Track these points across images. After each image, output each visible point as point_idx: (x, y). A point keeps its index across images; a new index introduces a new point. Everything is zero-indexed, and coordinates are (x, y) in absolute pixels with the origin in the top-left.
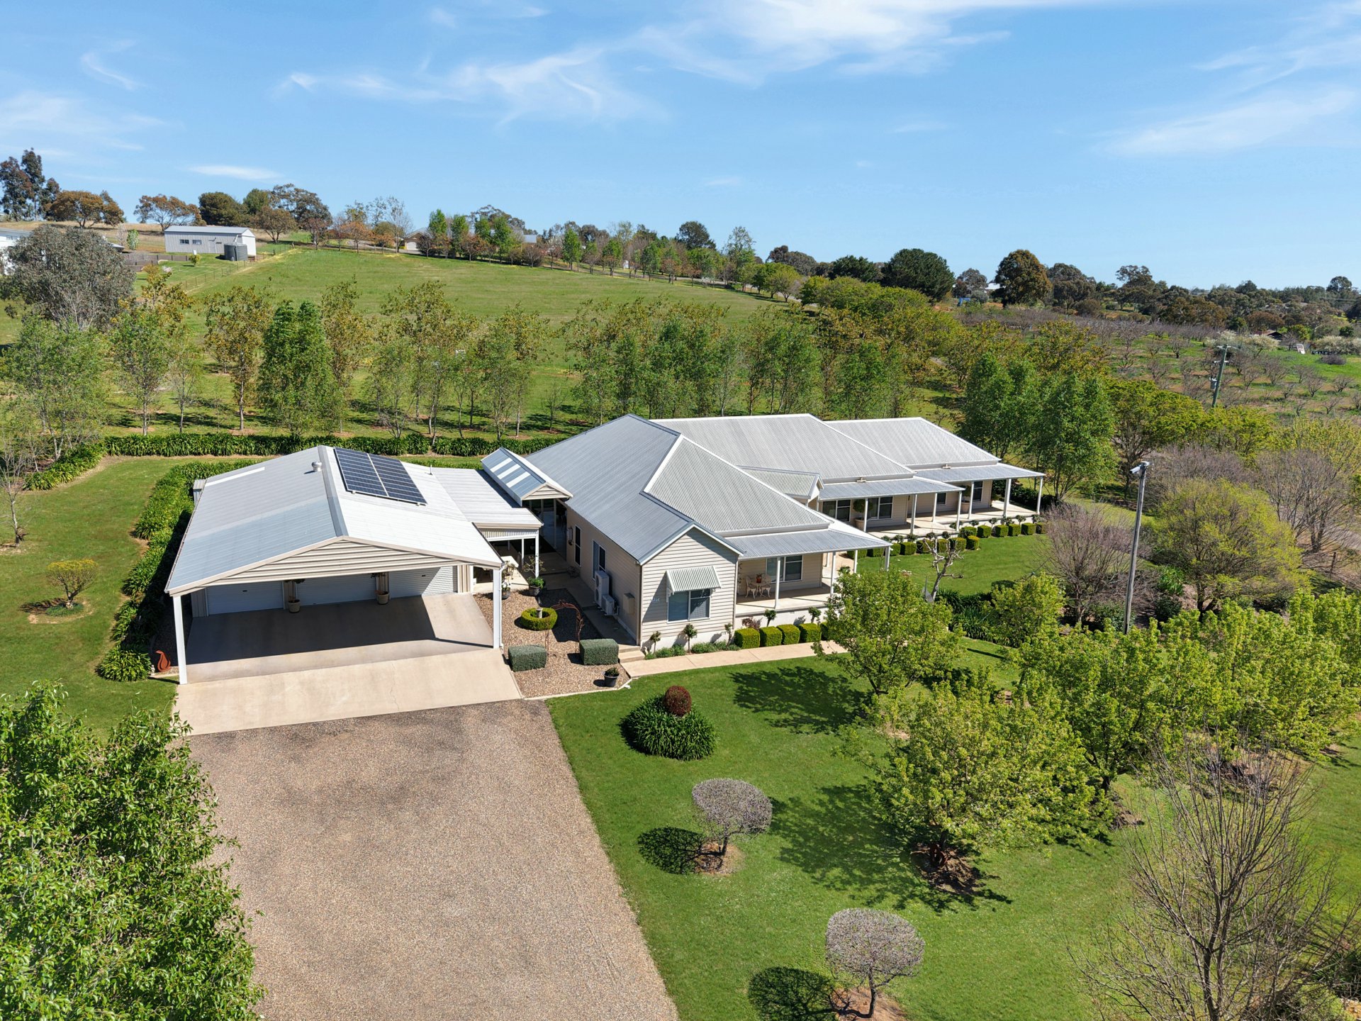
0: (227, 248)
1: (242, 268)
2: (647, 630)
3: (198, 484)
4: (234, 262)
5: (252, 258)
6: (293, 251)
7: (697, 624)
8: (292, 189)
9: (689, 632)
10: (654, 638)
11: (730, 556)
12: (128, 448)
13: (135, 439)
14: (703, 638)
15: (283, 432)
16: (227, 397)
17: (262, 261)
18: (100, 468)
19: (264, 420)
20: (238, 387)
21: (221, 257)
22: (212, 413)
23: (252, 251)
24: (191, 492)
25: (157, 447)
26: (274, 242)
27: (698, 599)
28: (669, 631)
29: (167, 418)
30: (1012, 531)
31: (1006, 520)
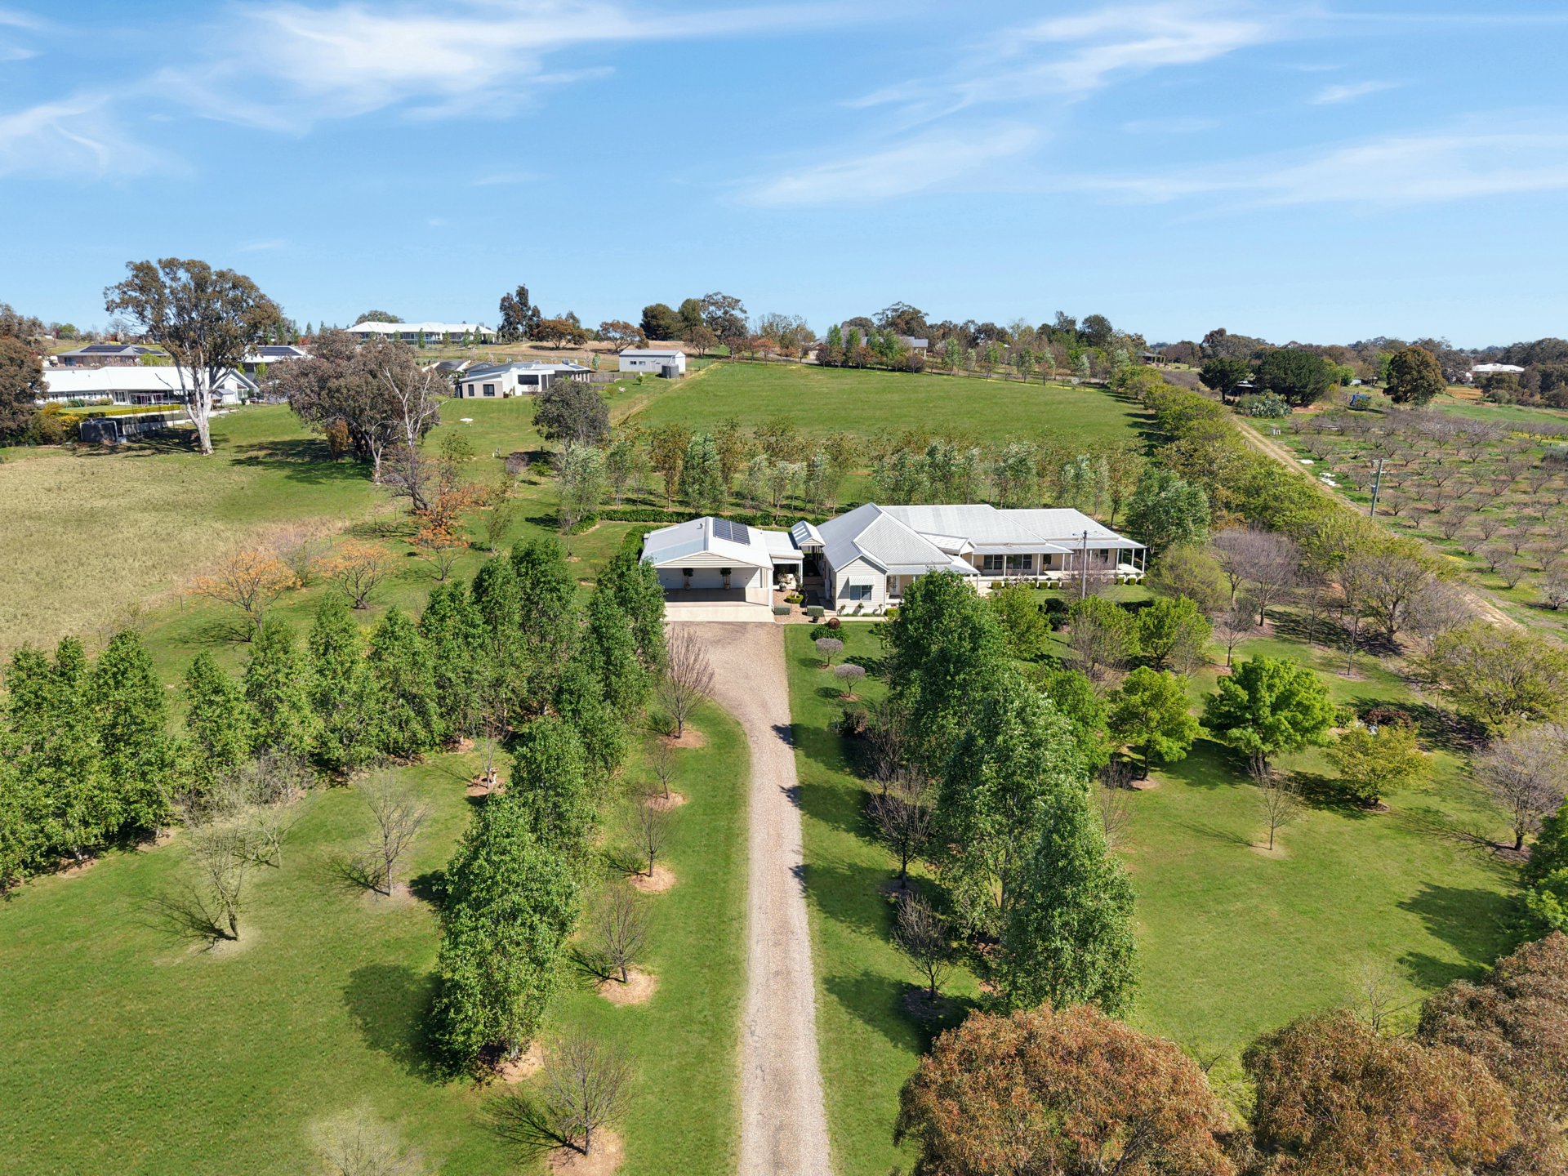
0: (664, 368)
1: (675, 383)
2: (839, 603)
3: (646, 536)
4: (669, 380)
5: (682, 375)
6: (715, 365)
7: (865, 603)
9: (860, 607)
10: (843, 607)
11: (884, 572)
12: (610, 516)
13: (615, 512)
14: (869, 611)
15: (693, 511)
16: (661, 489)
17: (689, 377)
18: (597, 526)
19: (681, 503)
20: (668, 483)
21: (660, 376)
22: (652, 498)
23: (682, 369)
24: (643, 540)
25: (625, 517)
26: (700, 356)
27: (865, 591)
28: (850, 605)
29: (629, 501)
30: (1118, 582)
31: (1116, 575)
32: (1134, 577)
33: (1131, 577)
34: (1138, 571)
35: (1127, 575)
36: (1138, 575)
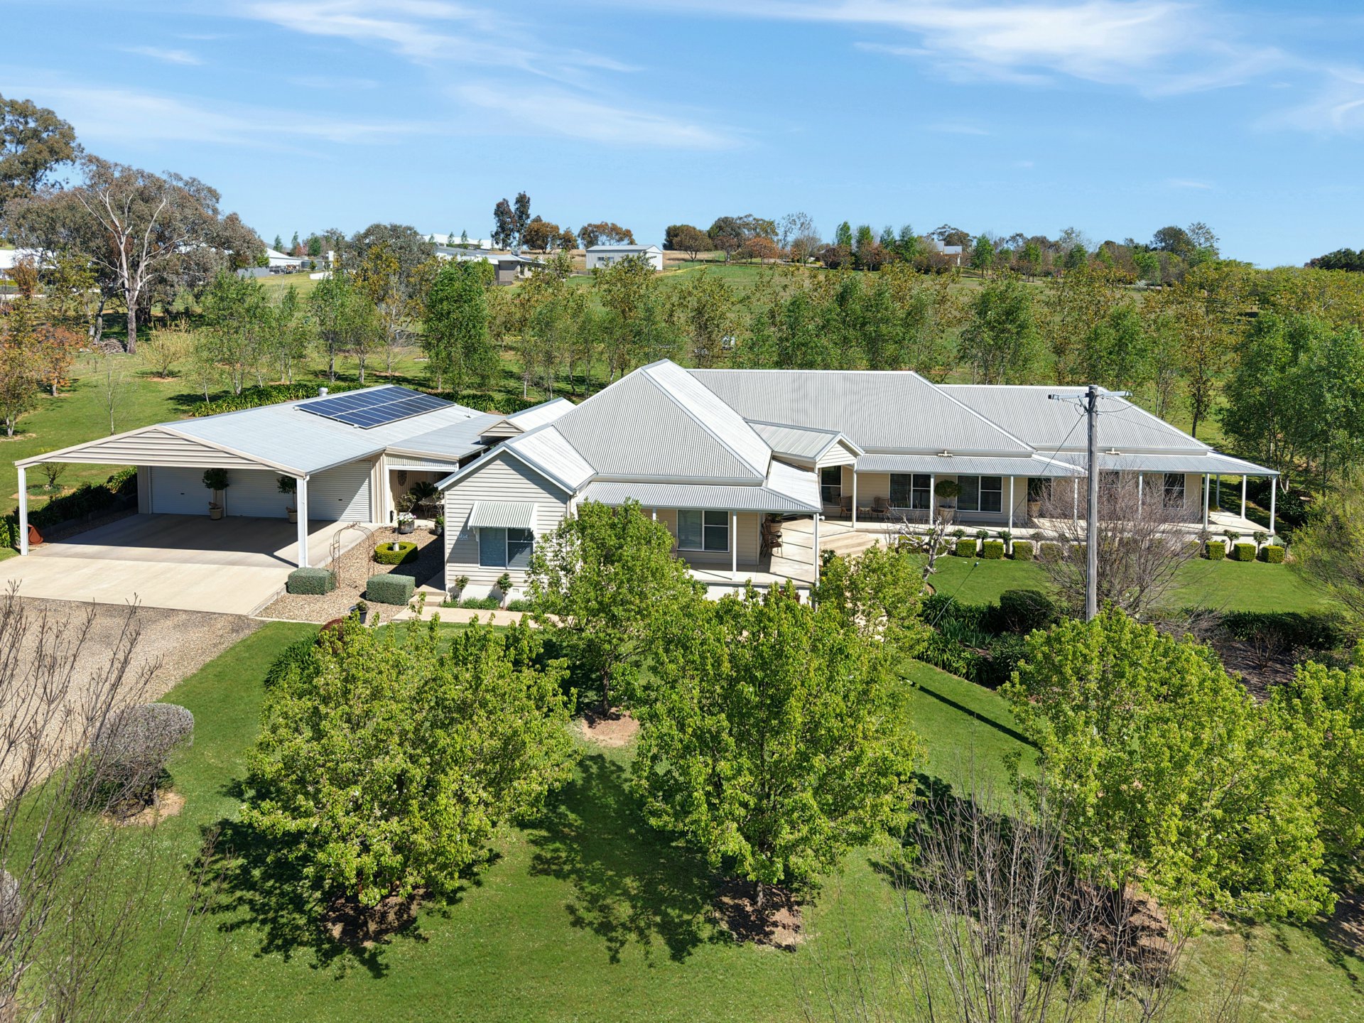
2: (453, 572)
7: (515, 576)
8: (751, 219)
9: (506, 584)
10: (463, 584)
27: (516, 543)
28: (481, 578)
30: (1209, 552)
31: (1204, 535)
32: (1251, 541)
33: (1241, 541)
34: (1260, 528)
35: (1233, 536)
36: (1259, 537)
